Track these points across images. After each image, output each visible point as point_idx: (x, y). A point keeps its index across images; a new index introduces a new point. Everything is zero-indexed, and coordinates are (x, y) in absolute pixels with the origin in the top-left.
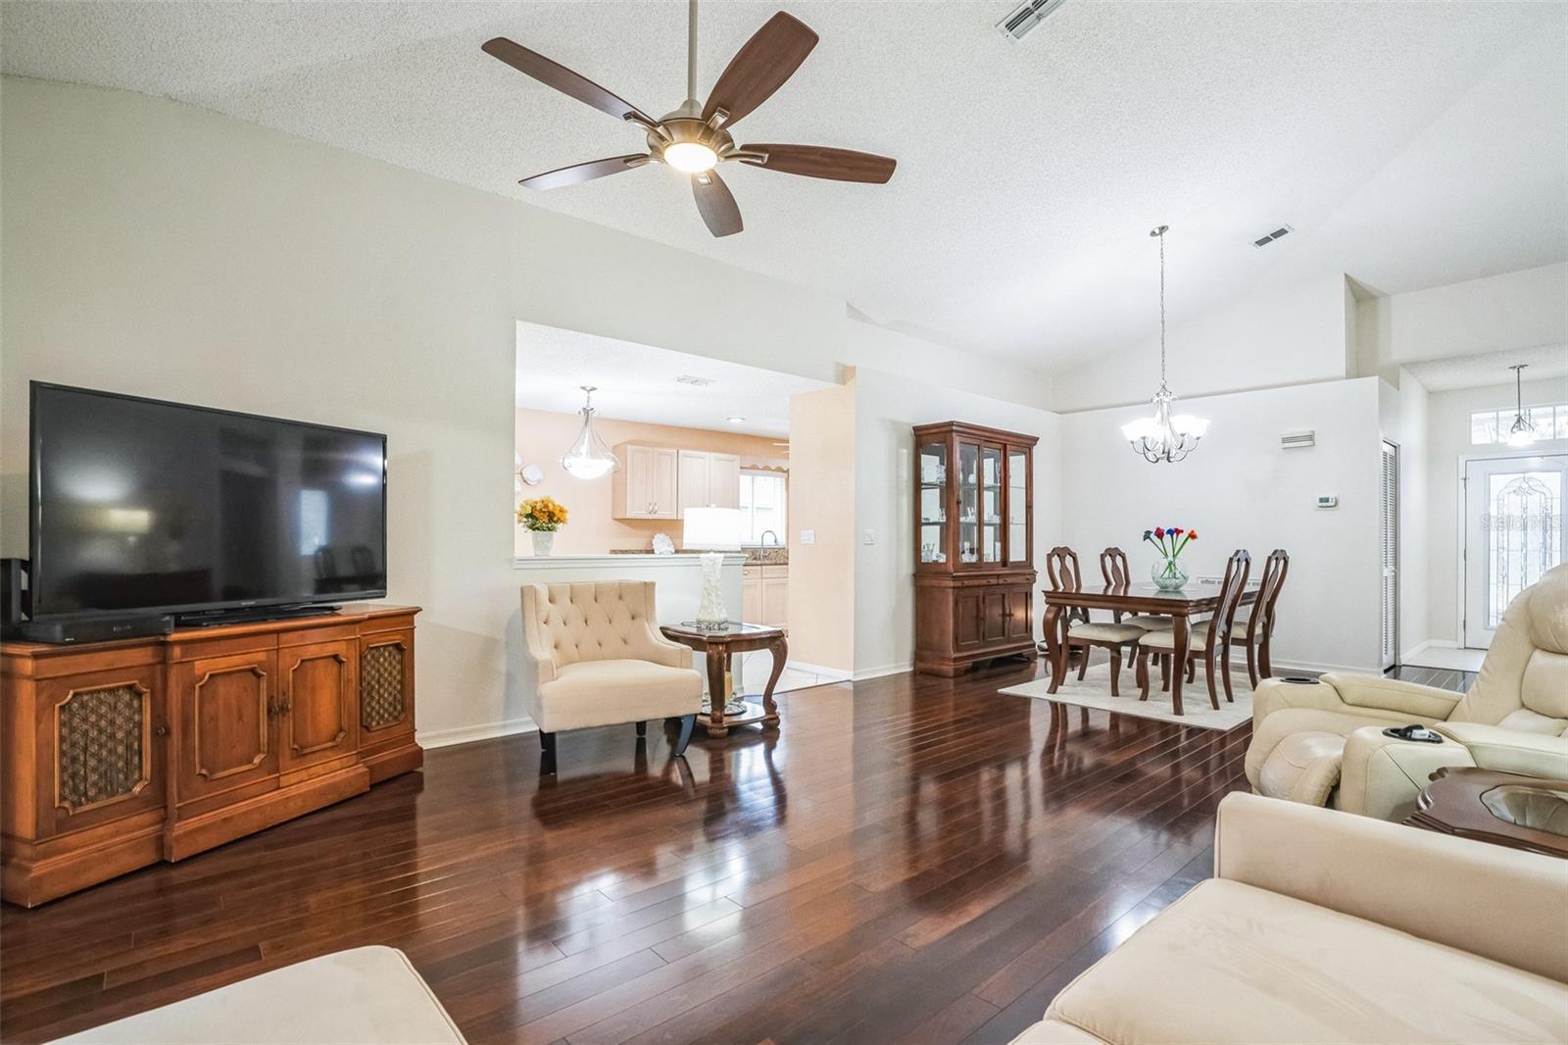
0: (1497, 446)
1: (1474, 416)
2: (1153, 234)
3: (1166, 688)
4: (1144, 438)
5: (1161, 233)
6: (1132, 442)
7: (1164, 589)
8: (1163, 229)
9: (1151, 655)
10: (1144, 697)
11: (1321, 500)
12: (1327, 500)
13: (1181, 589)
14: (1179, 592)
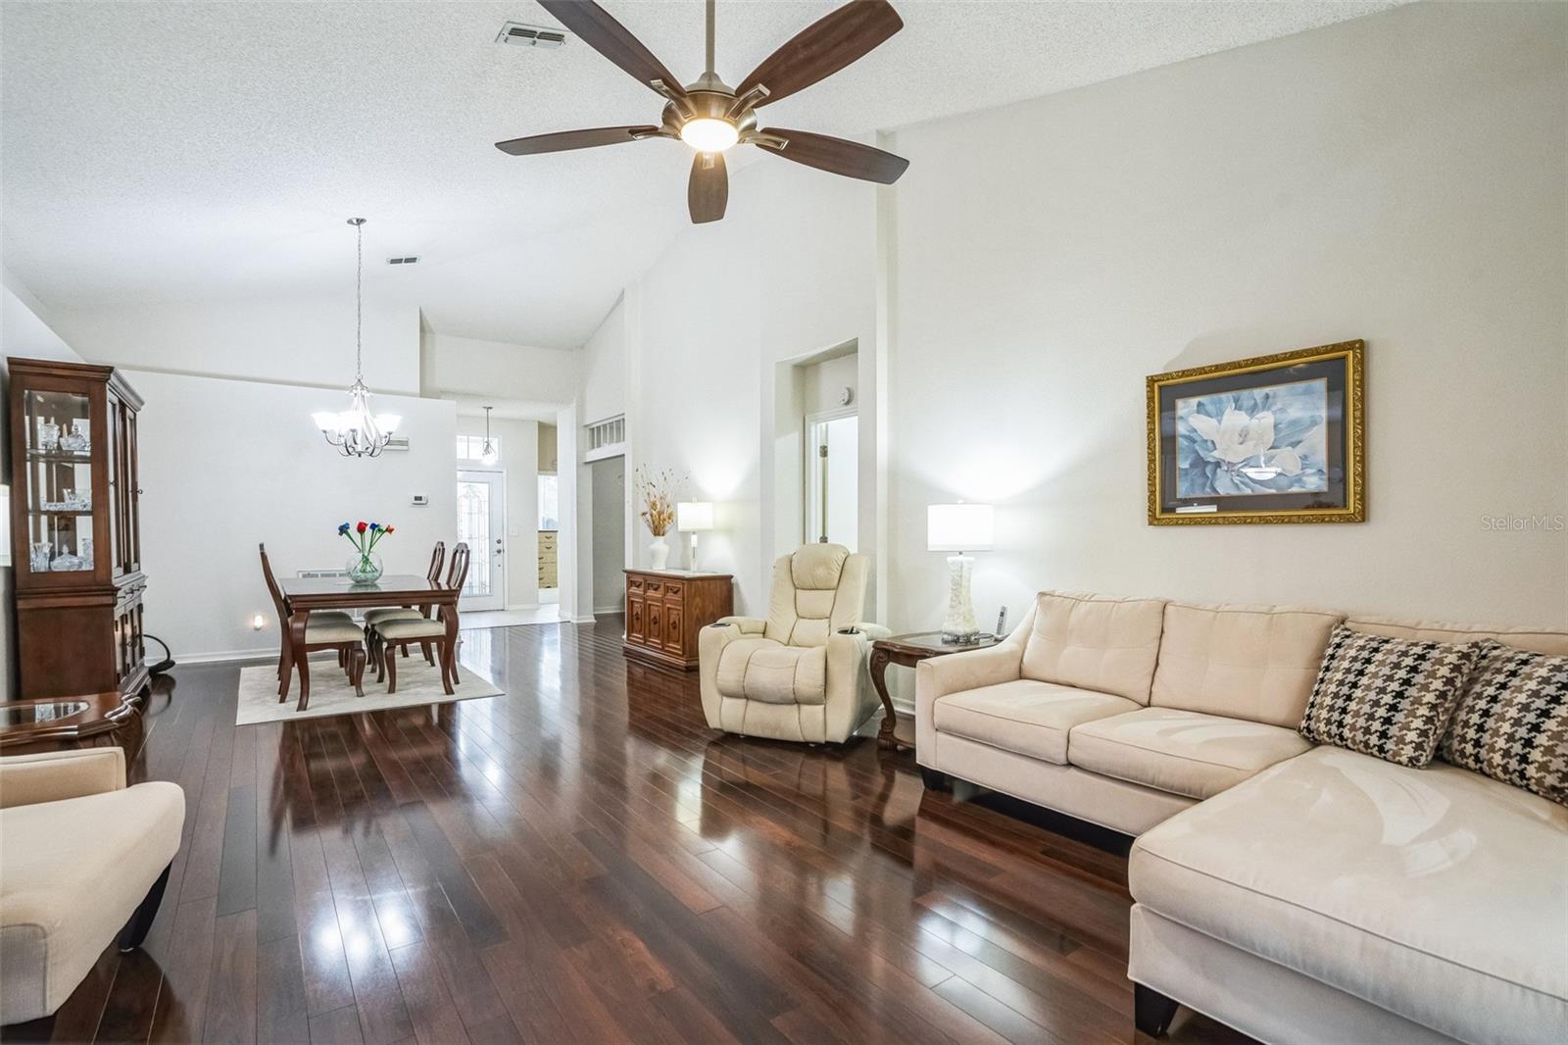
0: (477, 462)
1: (458, 437)
2: (350, 222)
3: (381, 680)
4: (353, 431)
5: (359, 224)
6: (325, 432)
7: (358, 583)
8: (360, 221)
9: (399, 647)
10: (392, 690)
11: (416, 498)
12: (420, 498)
13: (377, 582)
14: (375, 586)
